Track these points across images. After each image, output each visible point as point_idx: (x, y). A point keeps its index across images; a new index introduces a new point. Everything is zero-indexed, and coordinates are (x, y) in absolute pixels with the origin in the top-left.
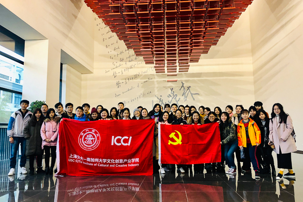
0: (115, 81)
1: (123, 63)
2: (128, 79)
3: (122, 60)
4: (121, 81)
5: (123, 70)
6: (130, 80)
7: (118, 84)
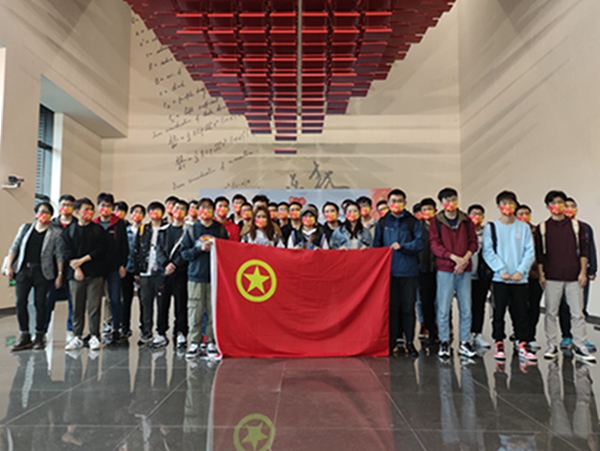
0: (174, 156)
1: (191, 118)
2: (202, 152)
3: (189, 111)
4: (185, 157)
5: (191, 132)
6: (206, 155)
7: (180, 161)
